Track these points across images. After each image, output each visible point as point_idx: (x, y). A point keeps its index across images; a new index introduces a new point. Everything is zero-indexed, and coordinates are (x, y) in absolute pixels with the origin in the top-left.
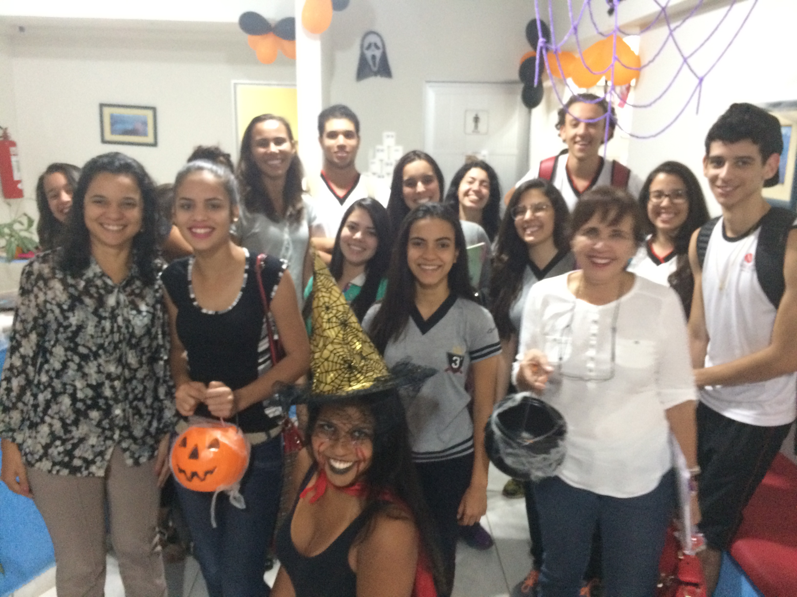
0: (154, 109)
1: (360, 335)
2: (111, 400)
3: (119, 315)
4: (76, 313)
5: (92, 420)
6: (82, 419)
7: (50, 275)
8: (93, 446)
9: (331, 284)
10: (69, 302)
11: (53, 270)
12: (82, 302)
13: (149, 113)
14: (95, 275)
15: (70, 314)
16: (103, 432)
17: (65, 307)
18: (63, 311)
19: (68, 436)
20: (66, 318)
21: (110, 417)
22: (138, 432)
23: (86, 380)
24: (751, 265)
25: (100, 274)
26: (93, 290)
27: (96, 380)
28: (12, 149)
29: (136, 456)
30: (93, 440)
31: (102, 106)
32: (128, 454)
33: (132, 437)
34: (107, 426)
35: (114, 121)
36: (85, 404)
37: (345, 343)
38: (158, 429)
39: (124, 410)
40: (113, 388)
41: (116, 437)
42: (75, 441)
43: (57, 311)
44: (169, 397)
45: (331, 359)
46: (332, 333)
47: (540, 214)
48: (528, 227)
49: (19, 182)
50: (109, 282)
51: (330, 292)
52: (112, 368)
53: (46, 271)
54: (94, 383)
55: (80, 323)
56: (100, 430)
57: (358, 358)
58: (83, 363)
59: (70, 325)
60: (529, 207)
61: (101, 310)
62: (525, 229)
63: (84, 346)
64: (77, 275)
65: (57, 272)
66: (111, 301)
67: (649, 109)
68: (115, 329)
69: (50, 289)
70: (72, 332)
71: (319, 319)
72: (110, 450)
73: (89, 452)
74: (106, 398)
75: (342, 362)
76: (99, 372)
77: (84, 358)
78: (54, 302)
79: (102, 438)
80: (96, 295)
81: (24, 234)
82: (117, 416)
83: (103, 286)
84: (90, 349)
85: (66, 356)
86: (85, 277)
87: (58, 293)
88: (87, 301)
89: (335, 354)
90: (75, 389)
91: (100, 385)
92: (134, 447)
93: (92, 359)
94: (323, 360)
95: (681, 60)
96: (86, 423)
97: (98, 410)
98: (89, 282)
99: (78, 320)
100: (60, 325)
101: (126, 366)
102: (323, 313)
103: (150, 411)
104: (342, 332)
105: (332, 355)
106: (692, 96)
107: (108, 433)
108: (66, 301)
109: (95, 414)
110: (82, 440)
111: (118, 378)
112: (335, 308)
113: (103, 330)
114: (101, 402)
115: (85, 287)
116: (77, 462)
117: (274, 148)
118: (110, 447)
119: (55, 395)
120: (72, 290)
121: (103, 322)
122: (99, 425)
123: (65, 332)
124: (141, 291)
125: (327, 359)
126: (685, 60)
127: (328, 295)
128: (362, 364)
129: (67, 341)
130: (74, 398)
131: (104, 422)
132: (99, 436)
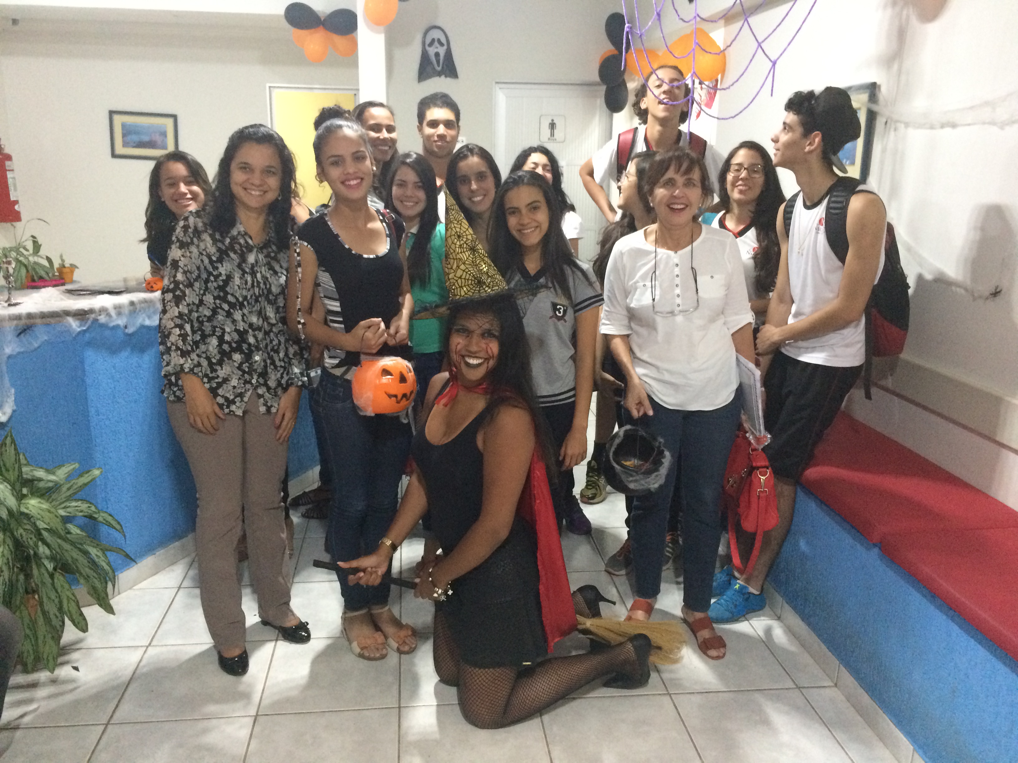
0: (174, 117)
1: (486, 259)
2: (253, 346)
3: (258, 272)
4: (225, 265)
5: (235, 361)
6: (226, 359)
7: (203, 229)
8: (234, 387)
11: (205, 225)
12: (228, 256)
13: (169, 122)
15: (219, 265)
17: (214, 258)
18: (212, 262)
20: (216, 268)
21: (251, 362)
22: (272, 382)
23: (234, 326)
25: (243, 234)
26: (237, 247)
27: (242, 327)
28: (7, 163)
29: (269, 404)
30: (234, 382)
31: (112, 113)
32: (262, 401)
34: (247, 370)
35: (127, 131)
37: (475, 264)
39: (263, 357)
40: (255, 336)
41: (254, 382)
42: (220, 380)
43: (207, 262)
45: (463, 277)
46: (463, 257)
49: (16, 202)
50: (250, 242)
51: (461, 224)
52: (255, 320)
54: (240, 329)
55: (228, 274)
56: (241, 373)
57: (485, 276)
59: (220, 275)
61: (243, 265)
63: (233, 295)
64: (225, 233)
65: (208, 227)
66: (251, 258)
68: (256, 284)
69: (202, 241)
71: (453, 246)
72: (249, 393)
73: (231, 393)
74: (249, 345)
75: (473, 279)
77: (232, 306)
78: (205, 254)
79: (242, 381)
80: (239, 252)
81: (32, 259)
82: (256, 362)
83: (245, 245)
84: (237, 299)
85: (215, 303)
86: (230, 235)
87: (208, 245)
88: (233, 255)
89: (467, 273)
90: (223, 332)
91: (246, 332)
92: (267, 395)
94: (457, 279)
95: (756, 45)
96: (229, 363)
97: (240, 354)
98: (233, 240)
99: (226, 271)
100: (210, 274)
101: (265, 318)
104: (471, 256)
105: (465, 273)
106: (766, 78)
107: (247, 376)
108: (215, 253)
109: (237, 357)
110: (225, 380)
111: (259, 329)
113: (246, 283)
114: (245, 346)
115: (231, 243)
118: (249, 390)
119: (204, 337)
120: (219, 245)
121: (246, 275)
122: (239, 368)
124: (276, 255)
125: (460, 278)
126: (759, 45)
127: (459, 226)
128: (489, 280)
129: (218, 290)
130: (221, 340)
131: (244, 365)
132: (240, 379)
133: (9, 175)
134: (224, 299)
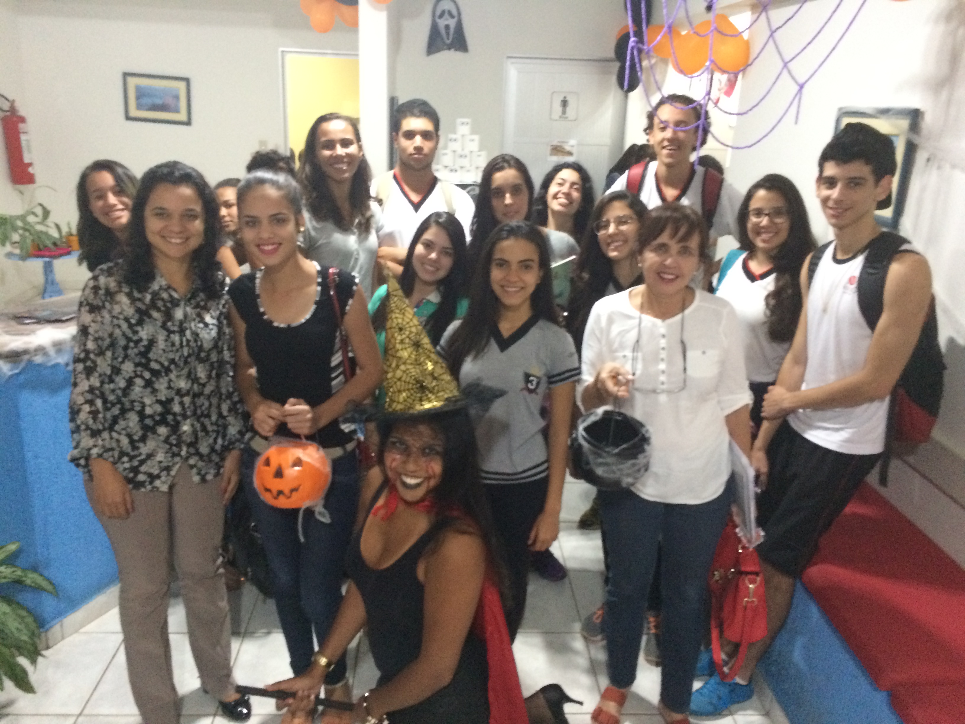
0: (187, 80)
1: (433, 356)
2: (179, 416)
3: (187, 329)
4: (146, 328)
5: (159, 435)
6: (149, 434)
7: (116, 289)
8: (160, 462)
9: (405, 305)
10: (137, 316)
11: (119, 283)
12: (150, 317)
13: (182, 85)
14: (161, 288)
15: (139, 328)
16: (170, 449)
17: (133, 321)
18: (131, 326)
19: (136, 453)
20: (135, 332)
21: (178, 433)
22: (204, 449)
23: (156, 396)
24: (853, 287)
25: (165, 287)
26: (160, 304)
27: (165, 395)
28: (21, 126)
29: (203, 472)
30: (160, 456)
31: (126, 75)
32: (195, 470)
33: (198, 453)
34: (174, 442)
35: (141, 94)
36: (154, 420)
37: (418, 363)
38: (223, 446)
39: (192, 425)
40: (182, 403)
41: (183, 453)
42: (143, 457)
43: (125, 326)
44: (233, 413)
45: (403, 379)
46: (405, 354)
47: (624, 228)
48: (612, 242)
49: (30, 165)
50: (175, 295)
51: (404, 314)
52: (183, 384)
53: (113, 285)
54: (164, 399)
55: (150, 337)
56: (168, 446)
57: (429, 378)
58: (154, 379)
59: (141, 340)
60: (612, 220)
61: (169, 324)
62: (609, 245)
63: (156, 361)
64: (143, 289)
65: (124, 285)
66: (179, 314)
67: (745, 116)
68: (185, 343)
69: (117, 303)
70: (144, 346)
71: (393, 341)
72: (177, 466)
73: (156, 467)
74: (175, 414)
75: (414, 382)
76: (169, 387)
77: (155, 373)
78: (121, 317)
79: (169, 455)
80: (163, 308)
81: (39, 228)
82: (185, 432)
83: (170, 299)
84: (162, 365)
85: (135, 372)
86: (150, 291)
87: (125, 308)
88: (155, 314)
89: (407, 374)
90: (143, 406)
91: (170, 401)
92: (200, 464)
93: (163, 374)
94: (395, 380)
95: (780, 65)
96: (153, 438)
97: (166, 426)
98: (155, 295)
99: (147, 334)
100: (129, 340)
101: (195, 380)
102: (396, 335)
103: (215, 428)
104: (414, 353)
105: (405, 375)
106: (791, 103)
107: (175, 449)
108: (133, 315)
109: (163, 430)
110: (150, 456)
111: (188, 393)
112: (408, 329)
113: (173, 345)
114: (170, 418)
115: (153, 300)
116: (141, 477)
117: (340, 151)
118: (177, 463)
119: (124, 411)
120: (139, 304)
121: (172, 336)
122: (166, 440)
123: (136, 347)
124: (206, 304)
125: (399, 379)
126: (786, 65)
127: (401, 316)
128: (434, 384)
129: (139, 356)
130: (142, 414)
131: (171, 438)
132: (167, 453)
133: (23, 137)
134: (146, 366)
